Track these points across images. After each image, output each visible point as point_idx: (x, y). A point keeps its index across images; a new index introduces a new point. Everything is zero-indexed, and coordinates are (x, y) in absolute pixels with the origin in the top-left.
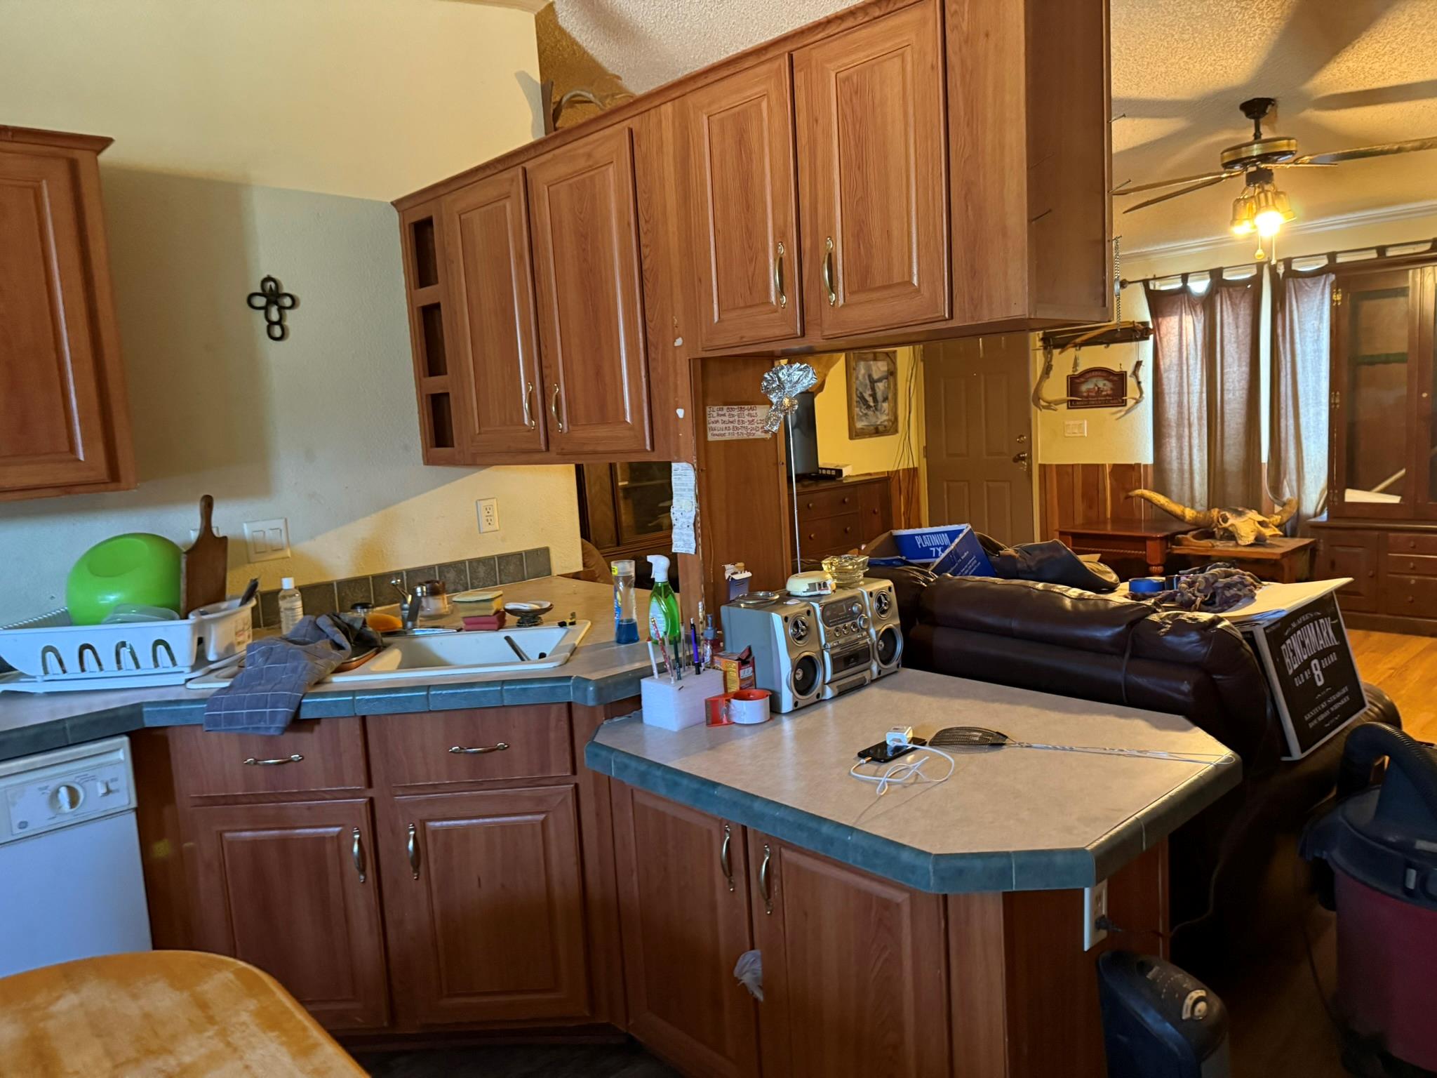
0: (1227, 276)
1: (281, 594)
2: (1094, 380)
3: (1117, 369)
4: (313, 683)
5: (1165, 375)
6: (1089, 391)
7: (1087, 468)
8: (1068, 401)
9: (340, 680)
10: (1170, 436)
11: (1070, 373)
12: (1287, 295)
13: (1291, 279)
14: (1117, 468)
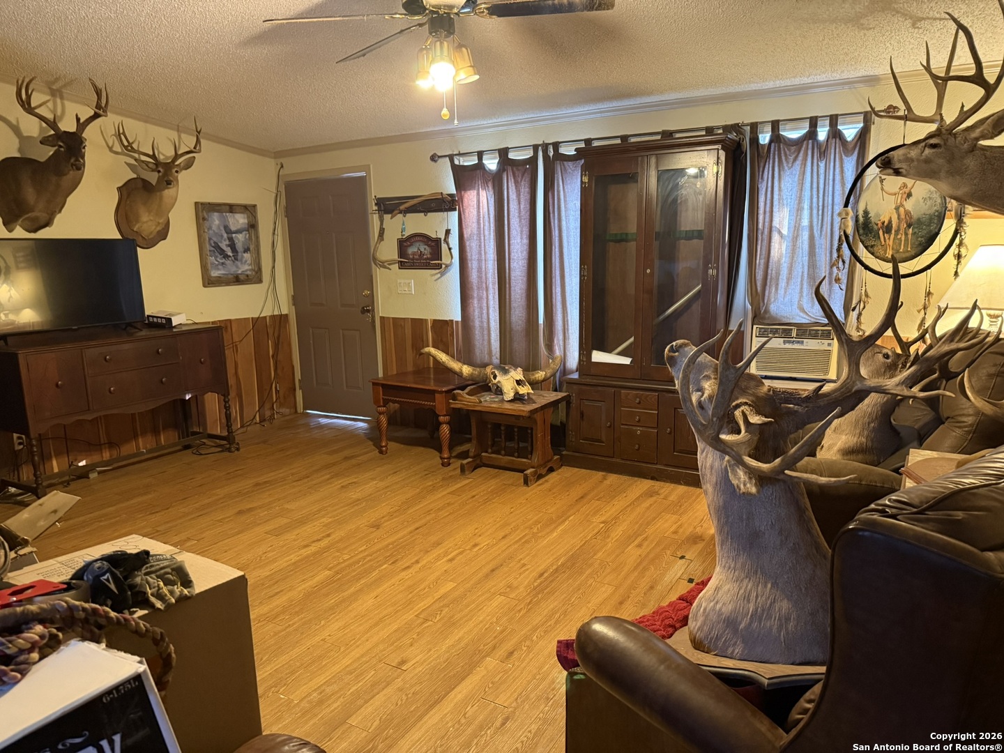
0: (512, 156)
2: (418, 244)
3: (434, 236)
5: (467, 243)
6: (414, 254)
7: (414, 321)
8: (399, 261)
10: (473, 298)
11: (400, 237)
12: (556, 175)
13: (558, 162)
14: (435, 322)
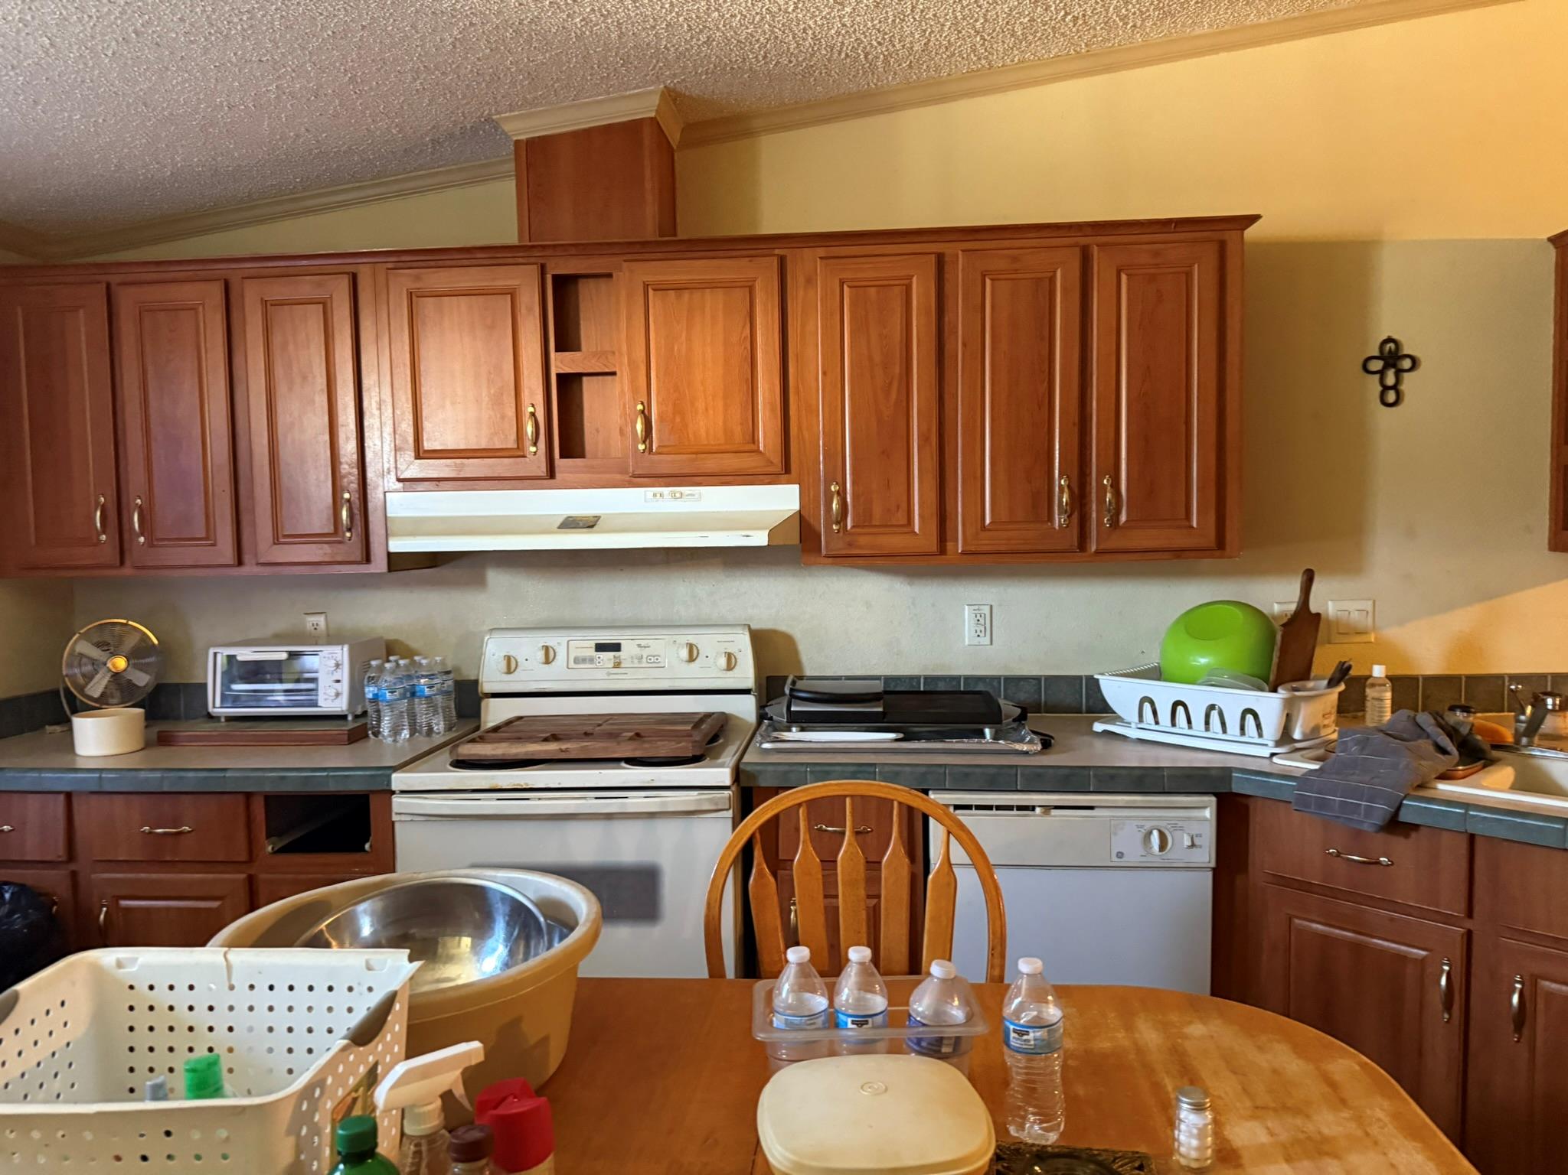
1: (1370, 681)
4: (1415, 785)
9: (1444, 787)
